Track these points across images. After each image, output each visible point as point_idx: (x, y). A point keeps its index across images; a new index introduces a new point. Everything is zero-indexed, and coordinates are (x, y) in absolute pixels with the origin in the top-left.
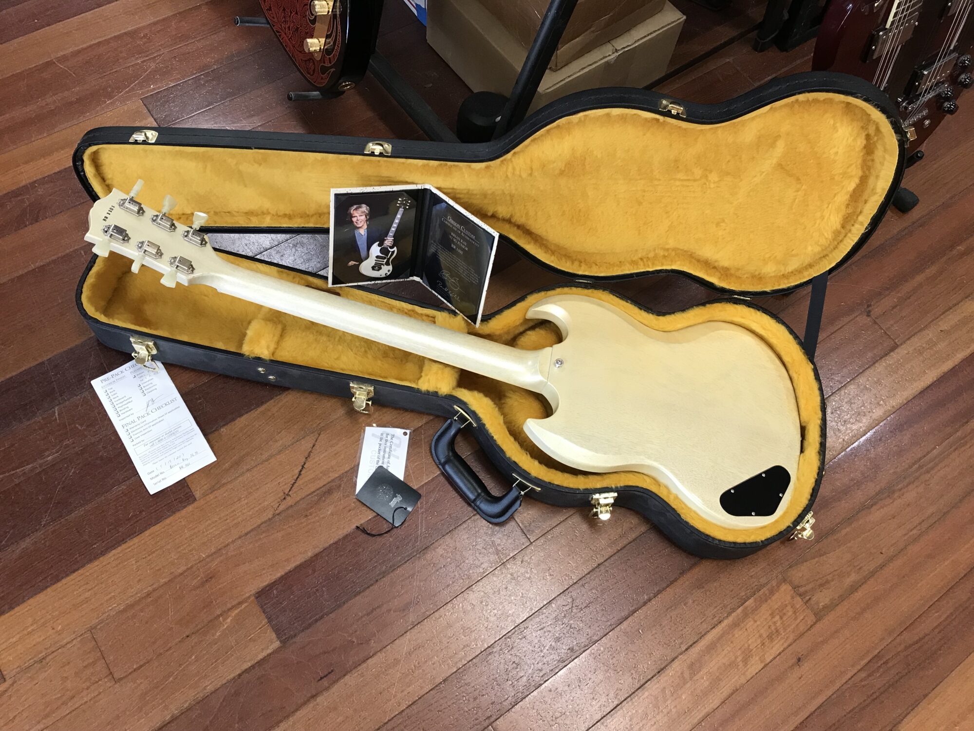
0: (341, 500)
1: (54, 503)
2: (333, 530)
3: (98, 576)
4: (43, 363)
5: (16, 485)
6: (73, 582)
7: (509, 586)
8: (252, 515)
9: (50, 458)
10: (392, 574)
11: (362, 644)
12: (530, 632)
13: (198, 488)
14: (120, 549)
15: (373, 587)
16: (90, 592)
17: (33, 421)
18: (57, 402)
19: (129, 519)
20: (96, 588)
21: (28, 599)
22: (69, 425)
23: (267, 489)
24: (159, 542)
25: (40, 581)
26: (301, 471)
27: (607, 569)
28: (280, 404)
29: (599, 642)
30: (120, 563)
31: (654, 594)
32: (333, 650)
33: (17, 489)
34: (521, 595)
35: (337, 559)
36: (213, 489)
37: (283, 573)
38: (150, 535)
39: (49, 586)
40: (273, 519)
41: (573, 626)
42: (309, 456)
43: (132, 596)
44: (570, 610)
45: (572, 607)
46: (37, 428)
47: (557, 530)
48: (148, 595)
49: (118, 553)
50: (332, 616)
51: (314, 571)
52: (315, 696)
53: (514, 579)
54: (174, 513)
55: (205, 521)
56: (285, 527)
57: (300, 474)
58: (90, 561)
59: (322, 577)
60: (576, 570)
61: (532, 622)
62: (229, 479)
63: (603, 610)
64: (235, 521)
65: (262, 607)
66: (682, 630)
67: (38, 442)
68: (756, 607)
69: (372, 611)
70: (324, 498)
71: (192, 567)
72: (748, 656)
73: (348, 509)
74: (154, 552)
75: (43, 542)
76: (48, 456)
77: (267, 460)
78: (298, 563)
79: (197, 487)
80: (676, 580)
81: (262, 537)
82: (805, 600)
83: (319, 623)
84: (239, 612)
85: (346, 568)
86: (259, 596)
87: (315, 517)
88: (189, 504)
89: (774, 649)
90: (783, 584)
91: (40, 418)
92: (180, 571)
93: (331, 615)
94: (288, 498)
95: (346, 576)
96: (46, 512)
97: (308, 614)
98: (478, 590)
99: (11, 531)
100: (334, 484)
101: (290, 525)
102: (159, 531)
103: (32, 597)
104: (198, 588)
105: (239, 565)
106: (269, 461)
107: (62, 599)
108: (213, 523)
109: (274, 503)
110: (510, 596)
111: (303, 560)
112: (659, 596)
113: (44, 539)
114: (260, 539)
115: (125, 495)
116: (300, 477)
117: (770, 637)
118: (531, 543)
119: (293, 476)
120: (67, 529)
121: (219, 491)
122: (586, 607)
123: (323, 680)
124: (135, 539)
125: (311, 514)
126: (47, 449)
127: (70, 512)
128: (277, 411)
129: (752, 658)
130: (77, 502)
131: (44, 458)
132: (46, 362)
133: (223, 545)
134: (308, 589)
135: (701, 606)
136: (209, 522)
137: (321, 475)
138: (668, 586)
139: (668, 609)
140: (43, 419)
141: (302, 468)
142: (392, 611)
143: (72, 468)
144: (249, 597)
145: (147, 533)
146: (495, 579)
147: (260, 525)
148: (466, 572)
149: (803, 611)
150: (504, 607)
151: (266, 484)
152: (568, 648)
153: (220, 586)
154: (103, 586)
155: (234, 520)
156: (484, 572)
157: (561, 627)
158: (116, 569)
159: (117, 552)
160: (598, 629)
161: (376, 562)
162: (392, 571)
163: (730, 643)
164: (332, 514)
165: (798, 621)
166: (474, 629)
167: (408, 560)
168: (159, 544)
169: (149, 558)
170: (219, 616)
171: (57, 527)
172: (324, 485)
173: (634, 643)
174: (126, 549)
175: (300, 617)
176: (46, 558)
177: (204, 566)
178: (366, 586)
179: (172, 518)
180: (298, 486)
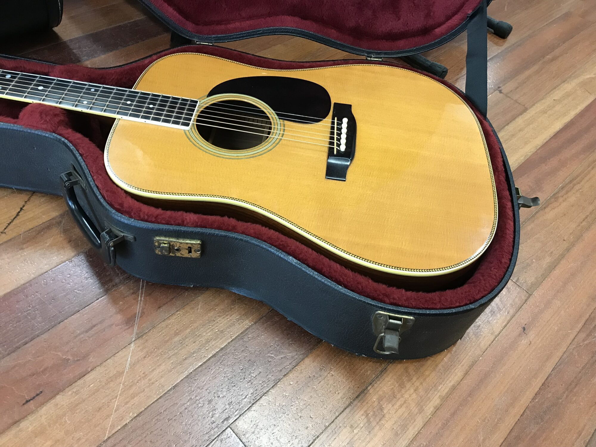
11: (78, 360)
26: (19, 212)
32: (42, 372)
50: (45, 336)
51: (26, 297)
52: (17, 422)
69: (92, 328)
70: (42, 233)
83: (27, 345)
93: (42, 336)
94: (3, 235)
97: (16, 338)
100: (52, 221)
116: (18, 217)
119: (10, 217)
123: (28, 403)
125: (27, 247)
134: (17, 314)
137: (41, 214)
141: (21, 210)
142: (114, 325)
164: (51, 245)
172: (44, 222)
175: (5, 342)
180: (15, 225)
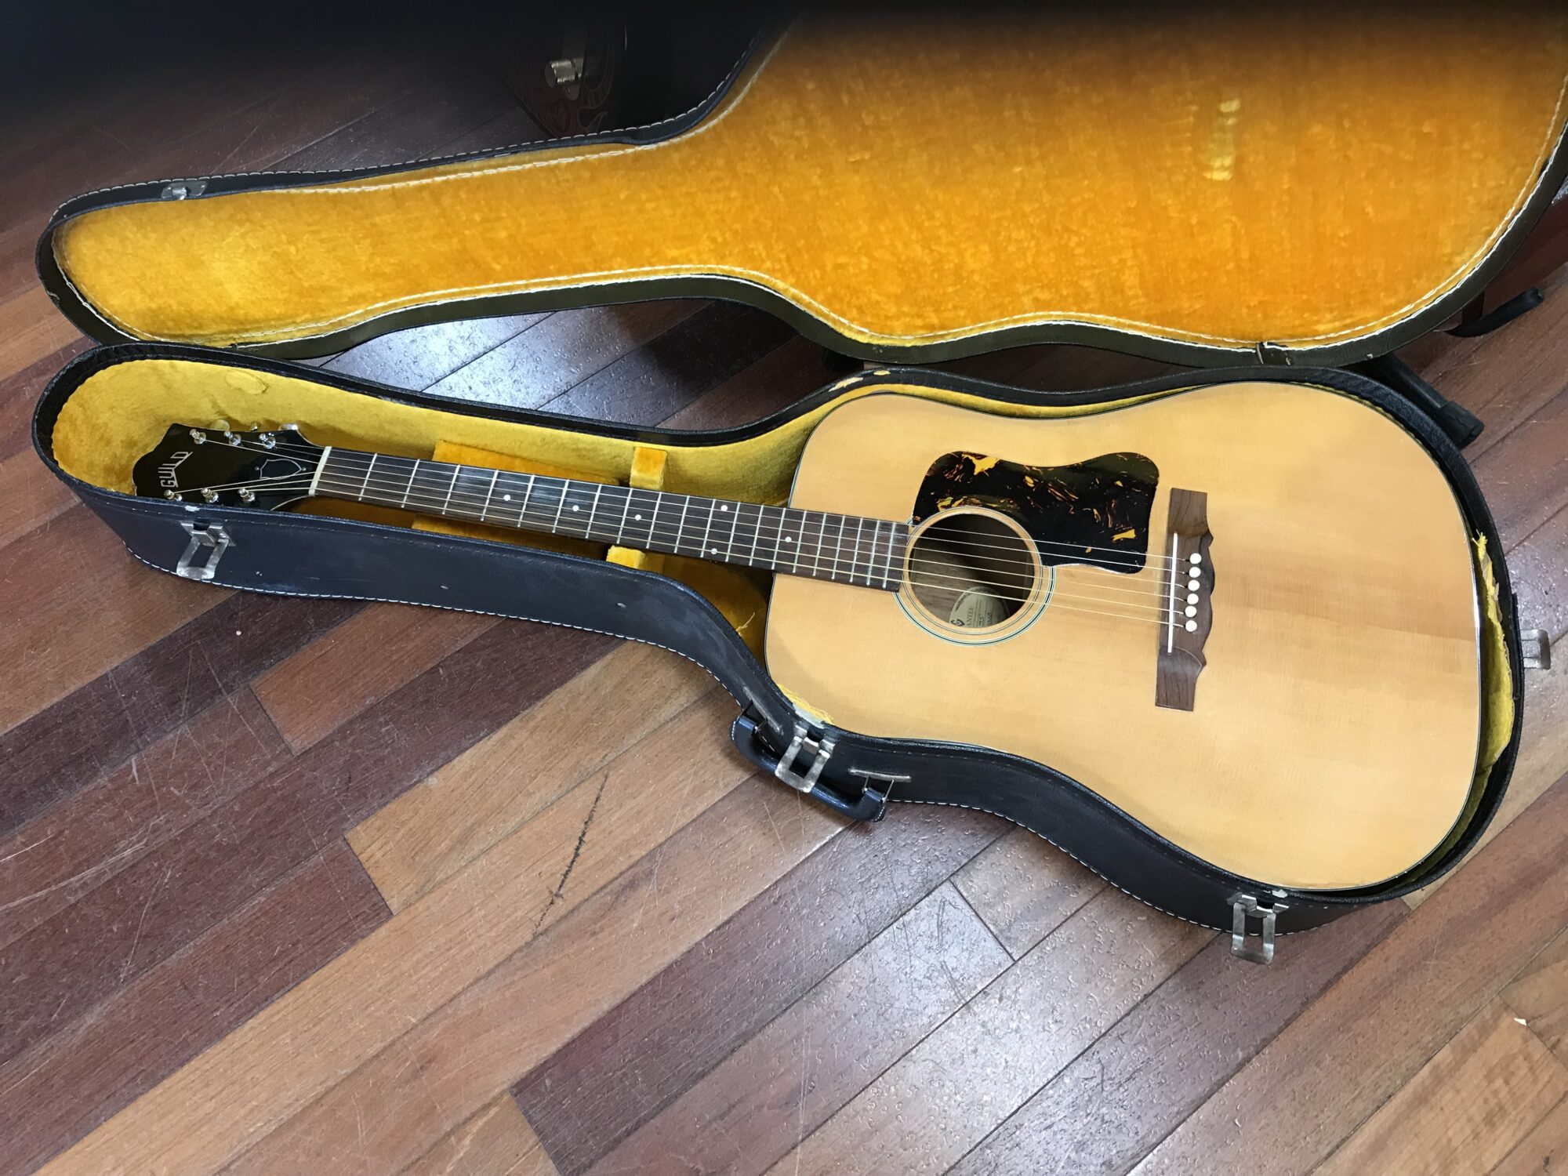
0: (654, 899)
1: (140, 937)
2: (645, 958)
3: (225, 1071)
4: (106, 675)
5: (70, 906)
6: (182, 1084)
7: (980, 1047)
8: (497, 936)
9: (129, 852)
10: (759, 1036)
12: (1027, 1135)
13: (394, 893)
14: (262, 1015)
15: (727, 1062)
16: (214, 1100)
17: (91, 786)
18: (133, 746)
19: (274, 960)
20: (224, 1093)
21: (105, 1121)
22: (158, 789)
23: (519, 886)
24: (331, 998)
25: (125, 1085)
26: (578, 849)
27: (1163, 1003)
28: (532, 724)
29: (1159, 1147)
30: (262, 1044)
31: (1257, 1046)
33: (73, 914)
34: (1004, 1064)
35: (656, 1012)
36: (421, 894)
37: (559, 1045)
38: (315, 986)
39: (142, 1094)
40: (535, 944)
41: (1107, 1118)
42: (590, 818)
43: (289, 1105)
44: (1099, 1087)
45: (1103, 1081)
46: (101, 798)
47: (1061, 935)
48: (318, 1101)
49: (260, 1024)
50: (656, 1122)
51: (616, 1039)
53: (988, 1033)
54: (353, 942)
55: (411, 954)
56: (556, 957)
57: (577, 855)
58: (210, 1042)
59: (632, 1050)
60: (1104, 1009)
61: (1028, 1115)
62: (450, 872)
63: (1160, 1084)
64: (466, 952)
65: (525, 1113)
66: (1317, 1116)
67: (105, 824)
68: (1457, 1063)
69: (729, 1111)
70: (623, 899)
71: (393, 1043)
72: (1448, 1161)
73: (668, 916)
74: (322, 1019)
75: (125, 1011)
76: (124, 849)
77: (516, 832)
78: (586, 1024)
79: (392, 890)
80: (1295, 1017)
81: (516, 979)
82: (1549, 1046)
83: (632, 1138)
84: (486, 1124)
85: (674, 1029)
86: (520, 1091)
87: (610, 934)
88: (381, 924)
89: (1497, 1144)
90: (1505, 1014)
91: (106, 779)
92: (371, 1052)
93: (653, 1121)
94: (559, 902)
95: (674, 1045)
96: (126, 955)
97: (611, 1122)
98: (923, 1058)
99: (68, 995)
100: (637, 869)
101: (566, 952)
102: (328, 978)
103: (112, 1116)
104: (407, 1082)
105: (480, 1035)
106: (519, 834)
107: (164, 1116)
108: (426, 956)
109: (533, 913)
110: (983, 1066)
111: (595, 1018)
112: (1266, 1051)
113: (127, 1005)
114: (513, 982)
115: (266, 913)
116: (577, 859)
117: (1490, 1121)
118: (1015, 962)
119: (564, 859)
120: (166, 984)
121: (433, 895)
122: (1129, 1079)
124: (287, 995)
125: (602, 929)
126: (123, 837)
127: (171, 951)
128: (527, 739)
129: (1458, 1163)
130: (180, 932)
131: (118, 853)
132: (110, 675)
133: (448, 997)
134: (606, 1074)
135: (1348, 1067)
136: (419, 955)
137: (614, 853)
138: (1280, 1031)
139: (1285, 1076)
140: (111, 780)
141: (580, 843)
142: (765, 1109)
143: (168, 868)
144: (502, 1093)
145: (308, 984)
146: (952, 1035)
147: (511, 956)
148: (897, 1025)
149: (1547, 1065)
150: (973, 1088)
151: (516, 877)
152: (1101, 1161)
153: (446, 1077)
154: (237, 1087)
155: (462, 950)
156: (931, 1024)
157: (1085, 1121)
158: (257, 1054)
159: (258, 1021)
160: (1154, 1121)
161: (729, 1015)
162: (760, 1031)
163: (1412, 1136)
164: (641, 928)
165: (1540, 1086)
166: (921, 1134)
167: (786, 1009)
168: (332, 1001)
169: (315, 1030)
170: (448, 1134)
171: (147, 982)
172: (622, 873)
173: (1227, 1145)
174: (273, 1016)
175: (597, 1128)
176: (132, 1042)
177: (415, 1041)
178: (714, 1062)
179: (351, 953)
180: (575, 878)
